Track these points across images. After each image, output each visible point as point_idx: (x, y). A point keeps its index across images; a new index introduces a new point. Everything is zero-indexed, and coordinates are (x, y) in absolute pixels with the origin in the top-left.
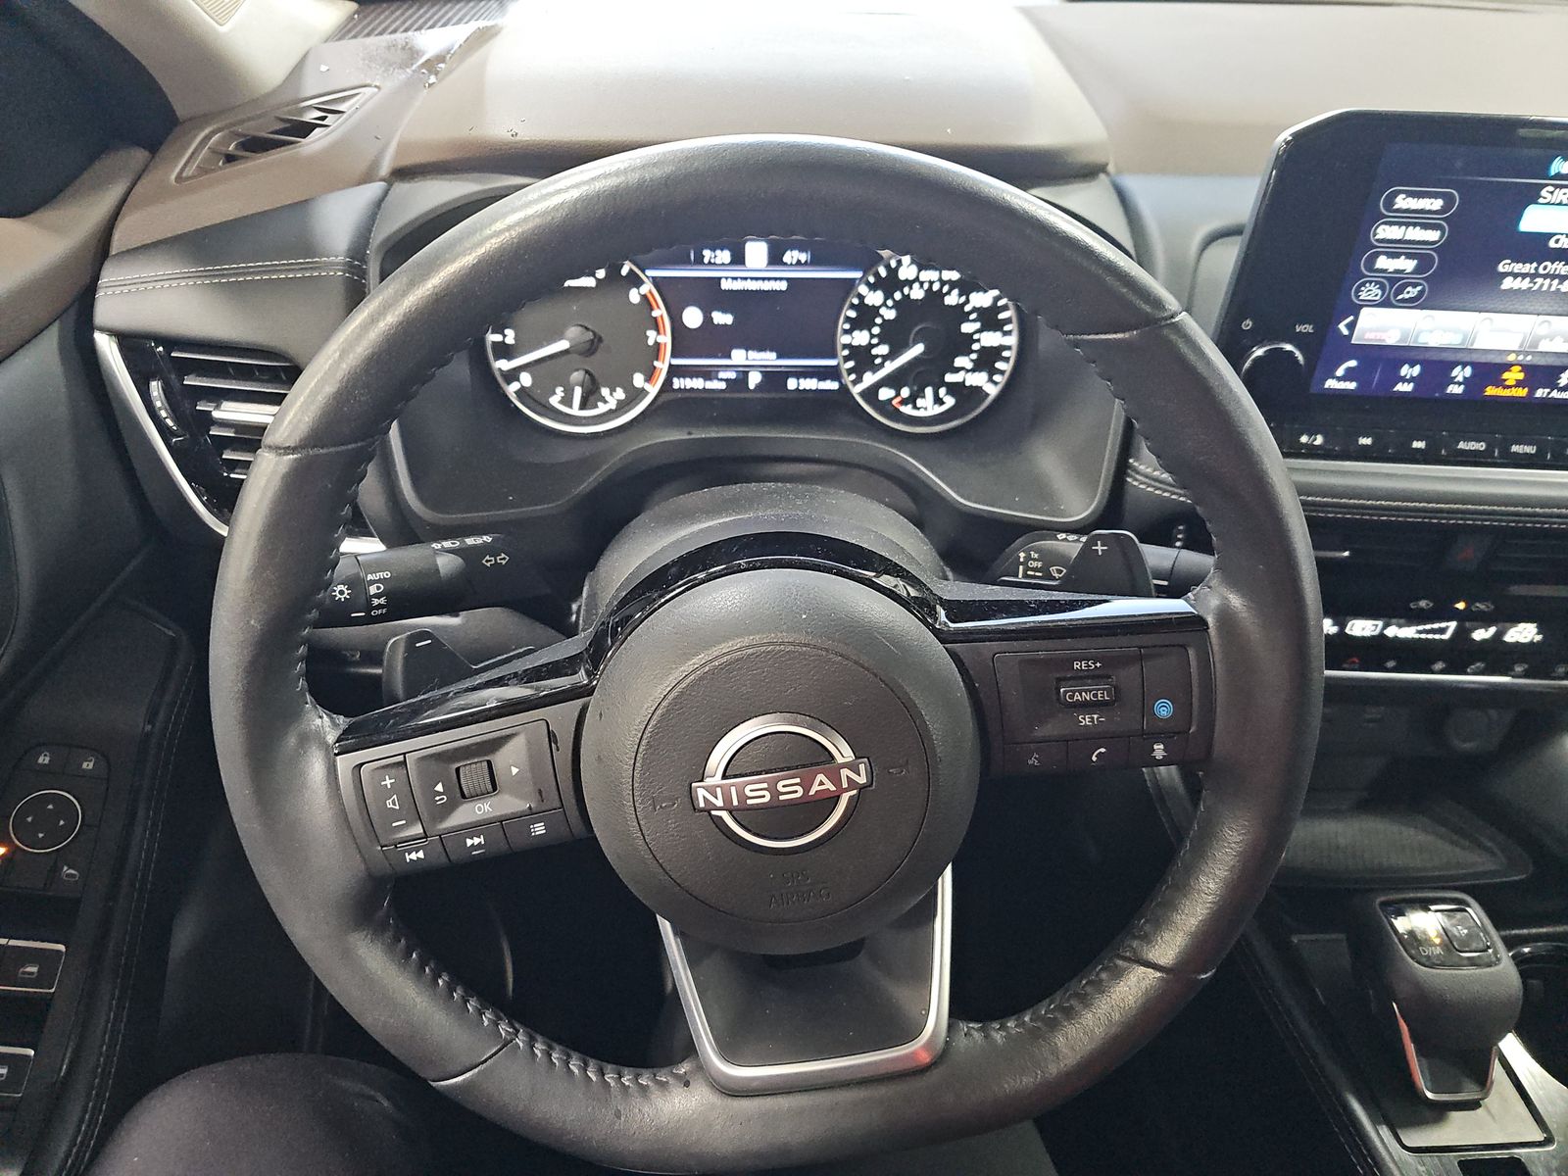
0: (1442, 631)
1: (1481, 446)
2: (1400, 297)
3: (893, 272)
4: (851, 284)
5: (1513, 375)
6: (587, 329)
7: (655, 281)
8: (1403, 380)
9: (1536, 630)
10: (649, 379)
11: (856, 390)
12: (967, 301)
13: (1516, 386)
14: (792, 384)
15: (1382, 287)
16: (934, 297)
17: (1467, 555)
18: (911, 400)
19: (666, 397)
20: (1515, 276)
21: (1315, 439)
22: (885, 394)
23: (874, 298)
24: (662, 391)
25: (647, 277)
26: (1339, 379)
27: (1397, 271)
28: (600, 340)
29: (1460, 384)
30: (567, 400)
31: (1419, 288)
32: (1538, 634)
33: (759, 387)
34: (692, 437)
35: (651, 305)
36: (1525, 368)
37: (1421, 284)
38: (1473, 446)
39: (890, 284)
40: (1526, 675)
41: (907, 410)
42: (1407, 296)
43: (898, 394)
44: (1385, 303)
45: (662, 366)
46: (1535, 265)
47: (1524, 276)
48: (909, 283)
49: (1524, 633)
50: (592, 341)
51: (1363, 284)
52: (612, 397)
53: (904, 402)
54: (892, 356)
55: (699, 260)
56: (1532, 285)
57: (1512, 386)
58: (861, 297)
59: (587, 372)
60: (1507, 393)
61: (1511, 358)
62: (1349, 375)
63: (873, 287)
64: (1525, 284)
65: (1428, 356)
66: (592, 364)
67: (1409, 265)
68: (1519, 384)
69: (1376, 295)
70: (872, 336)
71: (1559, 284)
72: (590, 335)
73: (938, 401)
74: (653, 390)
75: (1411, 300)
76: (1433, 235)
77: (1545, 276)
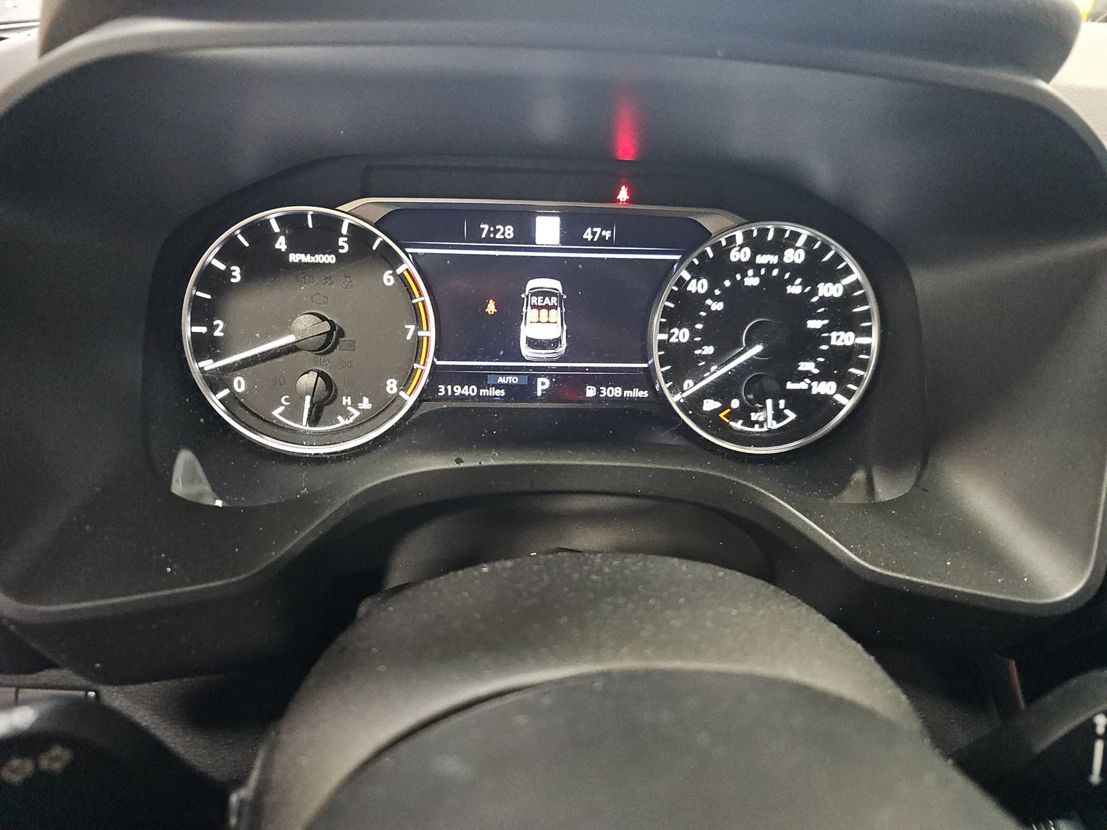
3: (722, 252)
4: (669, 266)
6: (323, 319)
7: (416, 259)
10: (404, 385)
11: (674, 399)
12: (814, 292)
14: (591, 392)
16: (773, 285)
18: (743, 414)
19: (427, 407)
22: (710, 405)
23: (699, 286)
24: (420, 400)
25: (407, 254)
28: (341, 333)
30: (293, 413)
33: (548, 395)
34: (462, 465)
35: (409, 290)
39: (718, 268)
41: (738, 425)
43: (726, 405)
45: (424, 369)
48: (742, 267)
50: (329, 334)
52: (354, 408)
53: (734, 415)
54: (719, 358)
55: (475, 235)
58: (681, 283)
59: (320, 374)
63: (696, 273)
66: (328, 365)
70: (694, 333)
72: (326, 327)
73: (779, 416)
74: (410, 399)
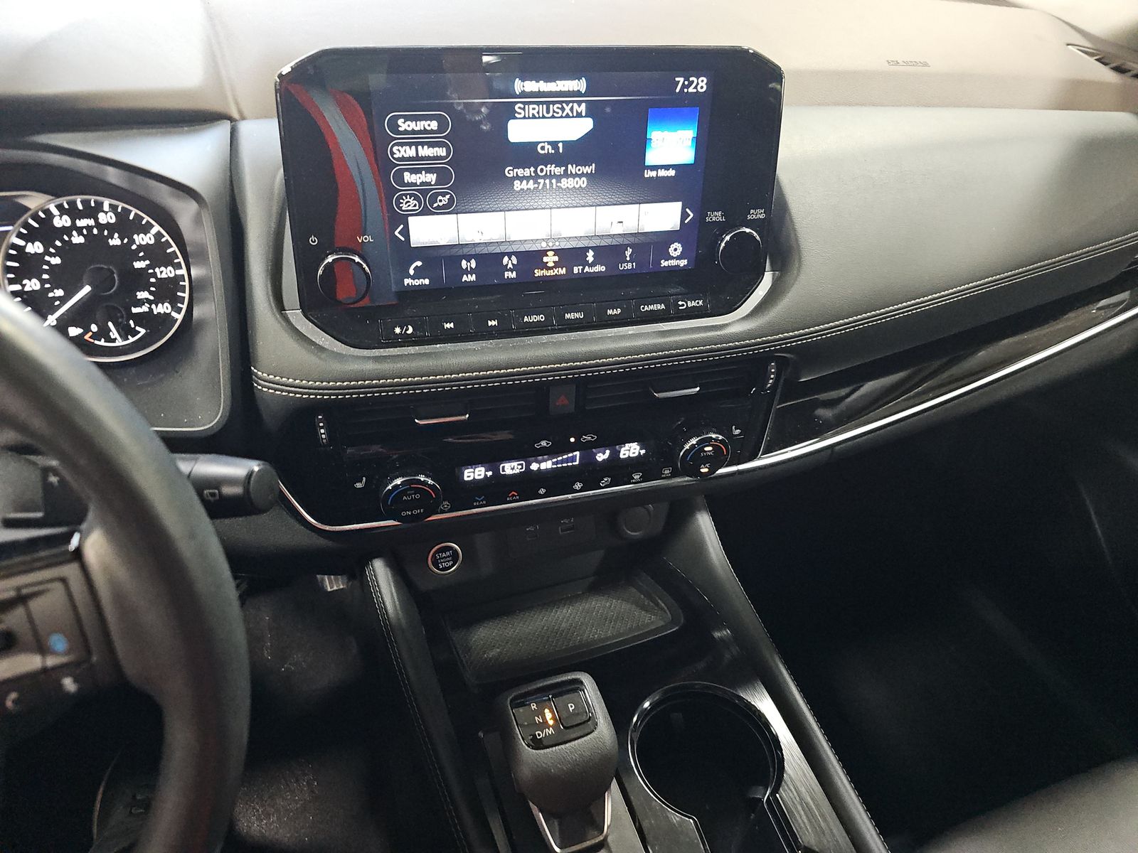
0: (573, 459)
1: (541, 318)
2: (435, 205)
3: (45, 223)
5: (550, 259)
8: (466, 272)
9: (638, 448)
13: (555, 267)
15: (416, 198)
16: (96, 241)
17: (562, 402)
18: (103, 334)
20: (521, 179)
21: (407, 330)
22: (74, 331)
23: (35, 248)
26: (413, 278)
27: (423, 184)
29: (511, 270)
31: (448, 196)
32: (641, 449)
36: (557, 252)
37: (448, 193)
38: (535, 318)
39: (46, 234)
40: (644, 479)
41: (102, 343)
42: (441, 204)
43: (87, 330)
44: (425, 212)
46: (532, 169)
47: (527, 178)
49: (631, 450)
51: (400, 197)
53: (95, 336)
56: (536, 185)
57: (552, 268)
58: (18, 248)
60: (551, 273)
61: (544, 245)
62: (419, 273)
63: (29, 239)
64: (531, 185)
65: (478, 250)
67: (432, 178)
68: (557, 265)
69: (415, 206)
70: (43, 282)
71: (557, 183)
75: (444, 207)
76: (441, 152)
77: (545, 177)
